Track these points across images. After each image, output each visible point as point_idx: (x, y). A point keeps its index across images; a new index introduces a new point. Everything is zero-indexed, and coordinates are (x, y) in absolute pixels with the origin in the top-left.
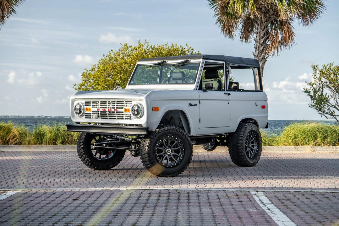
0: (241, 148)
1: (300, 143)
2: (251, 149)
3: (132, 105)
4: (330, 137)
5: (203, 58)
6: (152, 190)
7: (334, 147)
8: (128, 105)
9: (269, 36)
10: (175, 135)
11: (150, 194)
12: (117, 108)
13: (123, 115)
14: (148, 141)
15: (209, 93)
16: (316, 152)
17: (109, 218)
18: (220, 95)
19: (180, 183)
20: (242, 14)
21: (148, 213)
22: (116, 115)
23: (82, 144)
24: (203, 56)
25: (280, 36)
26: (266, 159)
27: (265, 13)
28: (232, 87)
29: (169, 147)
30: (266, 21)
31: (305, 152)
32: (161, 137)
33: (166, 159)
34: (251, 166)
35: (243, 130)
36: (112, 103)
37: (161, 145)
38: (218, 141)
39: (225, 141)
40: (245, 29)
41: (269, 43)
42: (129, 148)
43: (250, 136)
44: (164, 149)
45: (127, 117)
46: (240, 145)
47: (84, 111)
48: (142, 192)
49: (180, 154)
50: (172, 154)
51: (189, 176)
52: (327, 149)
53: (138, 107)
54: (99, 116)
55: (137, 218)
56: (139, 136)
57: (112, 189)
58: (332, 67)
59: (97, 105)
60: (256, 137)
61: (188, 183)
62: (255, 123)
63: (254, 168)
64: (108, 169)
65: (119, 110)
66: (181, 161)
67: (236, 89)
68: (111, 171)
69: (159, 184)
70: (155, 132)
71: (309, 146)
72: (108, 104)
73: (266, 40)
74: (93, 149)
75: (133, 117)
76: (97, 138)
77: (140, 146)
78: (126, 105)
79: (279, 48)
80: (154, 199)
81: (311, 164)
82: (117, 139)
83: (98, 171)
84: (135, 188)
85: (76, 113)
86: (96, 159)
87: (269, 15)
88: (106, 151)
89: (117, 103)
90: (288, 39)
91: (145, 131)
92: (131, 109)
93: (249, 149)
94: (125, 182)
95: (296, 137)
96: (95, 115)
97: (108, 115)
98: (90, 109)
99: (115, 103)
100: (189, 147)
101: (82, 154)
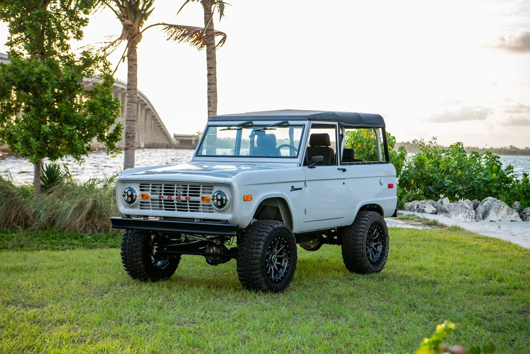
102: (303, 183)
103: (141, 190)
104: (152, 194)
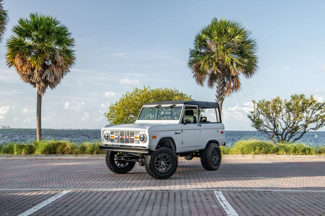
0: (208, 159)
1: (245, 153)
2: (215, 159)
3: (140, 134)
4: (263, 148)
5: (184, 104)
6: (152, 190)
7: (266, 155)
8: (137, 134)
9: (225, 85)
10: (167, 153)
11: (151, 193)
12: (130, 136)
13: (134, 140)
14: (150, 157)
15: (188, 125)
16: (256, 158)
17: (125, 214)
18: (195, 126)
19: (170, 184)
20: (209, 72)
21: (149, 209)
22: (130, 141)
23: (109, 157)
24: (184, 102)
25: (232, 84)
26: (224, 164)
27: (223, 71)
28: (202, 120)
29: (163, 160)
30: (223, 76)
31: (248, 158)
32: (158, 154)
33: (161, 168)
34: (215, 170)
35: (210, 148)
36: (127, 133)
37: (158, 159)
38: (194, 154)
39: (199, 154)
40: (210, 80)
41: (226, 89)
42: (138, 161)
43: (214, 151)
44: (160, 161)
45: (136, 142)
46: (208, 157)
47: (110, 138)
48: (146, 192)
49: (170, 165)
50: (165, 165)
51: (175, 178)
52: (262, 157)
53: (144, 136)
54: (119, 141)
55: (142, 214)
56: (144, 154)
57: (127, 189)
58: (265, 102)
59: (118, 134)
60: (218, 152)
61: (175, 184)
63: (217, 171)
64: (125, 173)
65: (132, 137)
66: (171, 169)
67: (205, 121)
68: (127, 174)
69: (157, 185)
70: (154, 151)
71: (251, 155)
72: (124, 134)
73: (223, 87)
74: (115, 161)
75: (140, 142)
76: (118, 154)
77: (144, 159)
78: (136, 134)
79: (232, 92)
80: (153, 197)
81: (252, 168)
82: (131, 155)
83: (119, 174)
84: (141, 189)
85: (105, 139)
86: (117, 167)
87: (225, 72)
88: (124, 162)
89: (130, 133)
90: (237, 86)
91: (148, 151)
92: (139, 137)
93: (214, 159)
94: (135, 184)
95: (243, 149)
96: (117, 140)
97: (125, 140)
98: (113, 137)
99: (129, 133)
100: (175, 160)
101: (109, 164)
102: (181, 131)
103: (111, 134)
104: (115, 135)
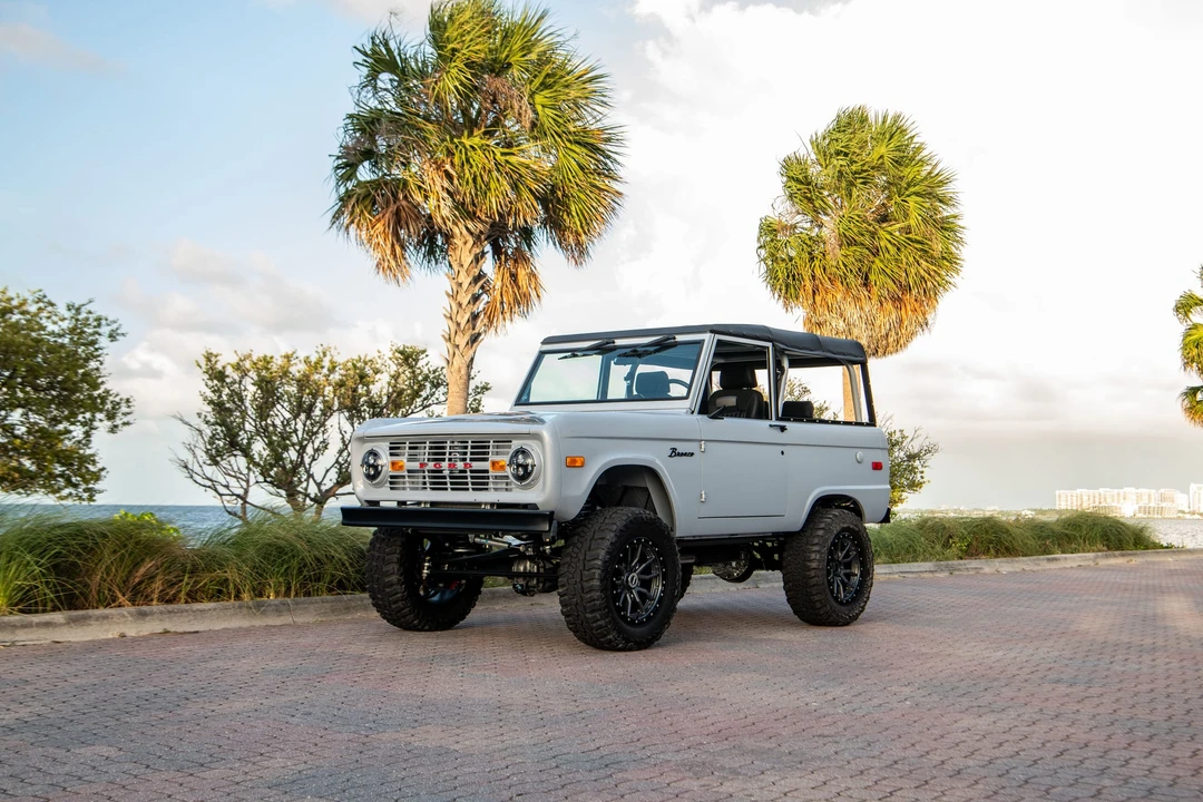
8: (499, 451)
12: (472, 460)
13: (487, 478)
36: (460, 448)
45: (498, 486)
47: (387, 470)
59: (422, 452)
62: (856, 509)
65: (477, 465)
72: (448, 451)
78: (494, 450)
89: (473, 447)
96: (415, 480)
97: (448, 480)
98: (401, 466)
99: (466, 448)
102: (697, 444)
103: (391, 454)
104: (409, 460)
